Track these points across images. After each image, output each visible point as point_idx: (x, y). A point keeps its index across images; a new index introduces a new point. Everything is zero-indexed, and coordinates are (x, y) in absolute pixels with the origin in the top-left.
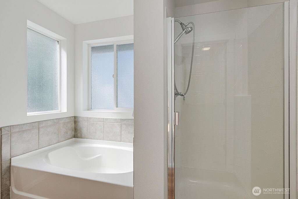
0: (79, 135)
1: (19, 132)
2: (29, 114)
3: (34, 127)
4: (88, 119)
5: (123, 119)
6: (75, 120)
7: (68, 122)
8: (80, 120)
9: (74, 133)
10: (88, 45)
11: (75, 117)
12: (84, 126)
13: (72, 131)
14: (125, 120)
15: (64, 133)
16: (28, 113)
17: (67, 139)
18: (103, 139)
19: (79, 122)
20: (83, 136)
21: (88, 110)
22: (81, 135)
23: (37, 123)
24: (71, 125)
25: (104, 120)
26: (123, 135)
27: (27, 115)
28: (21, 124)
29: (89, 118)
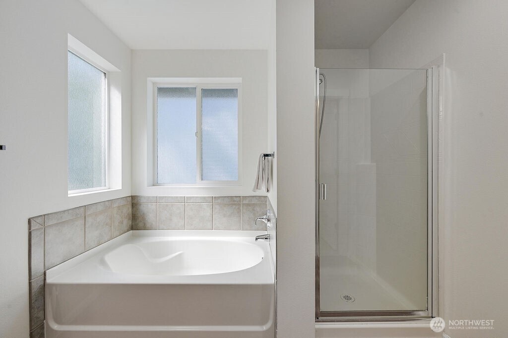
0: (141, 225)
1: (57, 224)
2: (72, 193)
3: (79, 216)
4: (157, 200)
5: (215, 197)
6: (134, 202)
7: (124, 205)
8: (142, 200)
9: (131, 222)
10: (154, 83)
11: (133, 198)
12: (149, 211)
13: (129, 219)
14: (219, 197)
15: (119, 222)
16: (69, 192)
17: (122, 232)
18: (183, 228)
19: (140, 205)
20: (148, 225)
21: (153, 186)
22: (144, 224)
23: (82, 208)
24: (128, 210)
25: (184, 200)
26: (215, 219)
27: (69, 196)
28: (60, 212)
29: (159, 197)
